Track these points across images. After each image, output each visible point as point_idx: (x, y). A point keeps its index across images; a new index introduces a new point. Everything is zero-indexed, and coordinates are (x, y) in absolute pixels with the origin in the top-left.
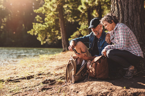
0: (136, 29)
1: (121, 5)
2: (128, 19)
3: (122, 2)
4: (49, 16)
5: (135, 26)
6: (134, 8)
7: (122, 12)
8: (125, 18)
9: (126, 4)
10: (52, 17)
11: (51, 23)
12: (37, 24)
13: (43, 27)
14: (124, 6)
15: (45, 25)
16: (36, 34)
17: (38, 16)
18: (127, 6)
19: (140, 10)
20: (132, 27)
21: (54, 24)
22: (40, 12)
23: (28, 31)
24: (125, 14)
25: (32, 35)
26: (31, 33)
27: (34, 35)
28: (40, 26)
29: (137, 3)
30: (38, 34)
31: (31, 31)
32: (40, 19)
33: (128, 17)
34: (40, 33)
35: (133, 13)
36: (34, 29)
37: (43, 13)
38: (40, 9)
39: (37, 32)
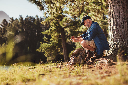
0: (125, 30)
1: (115, 16)
2: (120, 24)
3: (116, 14)
4: (54, 36)
5: (124, 28)
6: (123, 18)
7: (116, 20)
8: (118, 24)
9: (118, 15)
10: (56, 37)
11: (55, 42)
12: (44, 43)
13: (48, 45)
14: (117, 16)
15: (50, 44)
16: (43, 51)
17: (45, 37)
18: (119, 16)
19: (127, 19)
20: (123, 29)
21: (57, 43)
22: (47, 34)
23: (37, 49)
24: (118, 21)
25: (40, 52)
26: (39, 51)
27: (41, 52)
28: (46, 45)
29: (125, 14)
30: (44, 51)
31: (39, 49)
32: (46, 39)
33: (120, 23)
34: (46, 50)
35: (123, 20)
36: (41, 48)
37: (49, 35)
38: (47, 31)
39: (43, 49)
